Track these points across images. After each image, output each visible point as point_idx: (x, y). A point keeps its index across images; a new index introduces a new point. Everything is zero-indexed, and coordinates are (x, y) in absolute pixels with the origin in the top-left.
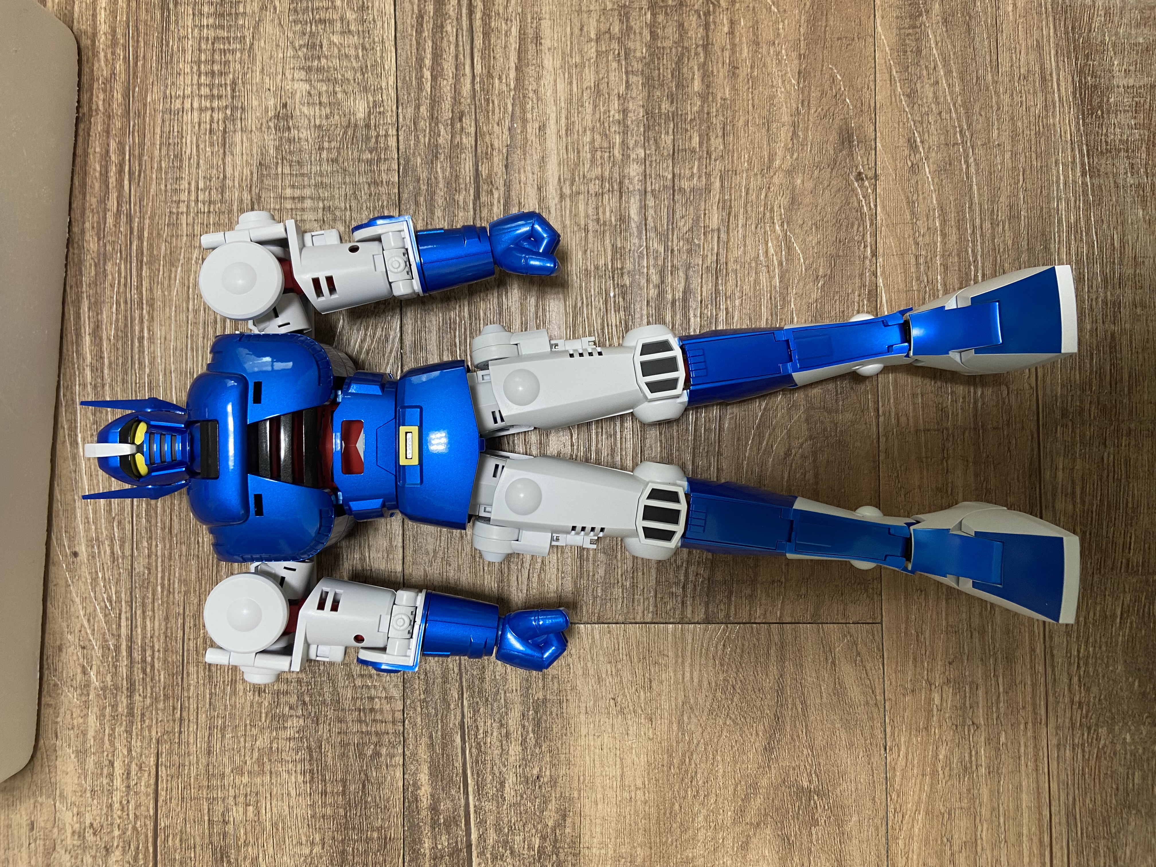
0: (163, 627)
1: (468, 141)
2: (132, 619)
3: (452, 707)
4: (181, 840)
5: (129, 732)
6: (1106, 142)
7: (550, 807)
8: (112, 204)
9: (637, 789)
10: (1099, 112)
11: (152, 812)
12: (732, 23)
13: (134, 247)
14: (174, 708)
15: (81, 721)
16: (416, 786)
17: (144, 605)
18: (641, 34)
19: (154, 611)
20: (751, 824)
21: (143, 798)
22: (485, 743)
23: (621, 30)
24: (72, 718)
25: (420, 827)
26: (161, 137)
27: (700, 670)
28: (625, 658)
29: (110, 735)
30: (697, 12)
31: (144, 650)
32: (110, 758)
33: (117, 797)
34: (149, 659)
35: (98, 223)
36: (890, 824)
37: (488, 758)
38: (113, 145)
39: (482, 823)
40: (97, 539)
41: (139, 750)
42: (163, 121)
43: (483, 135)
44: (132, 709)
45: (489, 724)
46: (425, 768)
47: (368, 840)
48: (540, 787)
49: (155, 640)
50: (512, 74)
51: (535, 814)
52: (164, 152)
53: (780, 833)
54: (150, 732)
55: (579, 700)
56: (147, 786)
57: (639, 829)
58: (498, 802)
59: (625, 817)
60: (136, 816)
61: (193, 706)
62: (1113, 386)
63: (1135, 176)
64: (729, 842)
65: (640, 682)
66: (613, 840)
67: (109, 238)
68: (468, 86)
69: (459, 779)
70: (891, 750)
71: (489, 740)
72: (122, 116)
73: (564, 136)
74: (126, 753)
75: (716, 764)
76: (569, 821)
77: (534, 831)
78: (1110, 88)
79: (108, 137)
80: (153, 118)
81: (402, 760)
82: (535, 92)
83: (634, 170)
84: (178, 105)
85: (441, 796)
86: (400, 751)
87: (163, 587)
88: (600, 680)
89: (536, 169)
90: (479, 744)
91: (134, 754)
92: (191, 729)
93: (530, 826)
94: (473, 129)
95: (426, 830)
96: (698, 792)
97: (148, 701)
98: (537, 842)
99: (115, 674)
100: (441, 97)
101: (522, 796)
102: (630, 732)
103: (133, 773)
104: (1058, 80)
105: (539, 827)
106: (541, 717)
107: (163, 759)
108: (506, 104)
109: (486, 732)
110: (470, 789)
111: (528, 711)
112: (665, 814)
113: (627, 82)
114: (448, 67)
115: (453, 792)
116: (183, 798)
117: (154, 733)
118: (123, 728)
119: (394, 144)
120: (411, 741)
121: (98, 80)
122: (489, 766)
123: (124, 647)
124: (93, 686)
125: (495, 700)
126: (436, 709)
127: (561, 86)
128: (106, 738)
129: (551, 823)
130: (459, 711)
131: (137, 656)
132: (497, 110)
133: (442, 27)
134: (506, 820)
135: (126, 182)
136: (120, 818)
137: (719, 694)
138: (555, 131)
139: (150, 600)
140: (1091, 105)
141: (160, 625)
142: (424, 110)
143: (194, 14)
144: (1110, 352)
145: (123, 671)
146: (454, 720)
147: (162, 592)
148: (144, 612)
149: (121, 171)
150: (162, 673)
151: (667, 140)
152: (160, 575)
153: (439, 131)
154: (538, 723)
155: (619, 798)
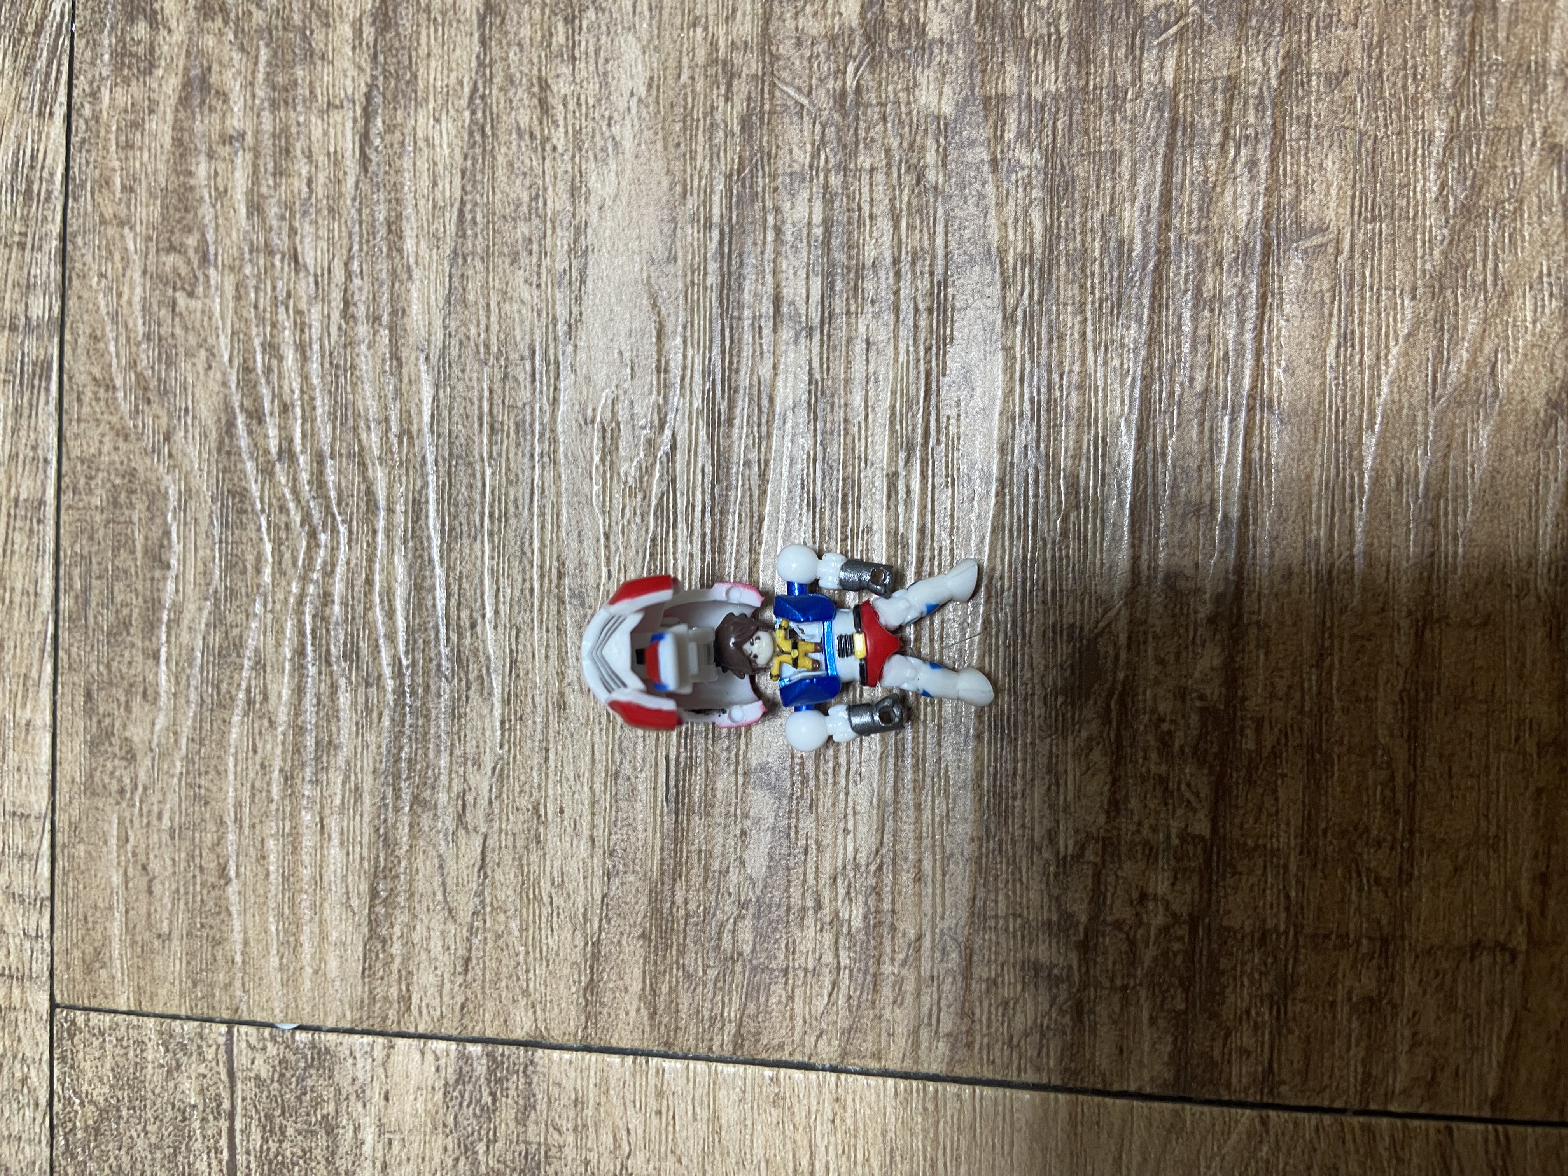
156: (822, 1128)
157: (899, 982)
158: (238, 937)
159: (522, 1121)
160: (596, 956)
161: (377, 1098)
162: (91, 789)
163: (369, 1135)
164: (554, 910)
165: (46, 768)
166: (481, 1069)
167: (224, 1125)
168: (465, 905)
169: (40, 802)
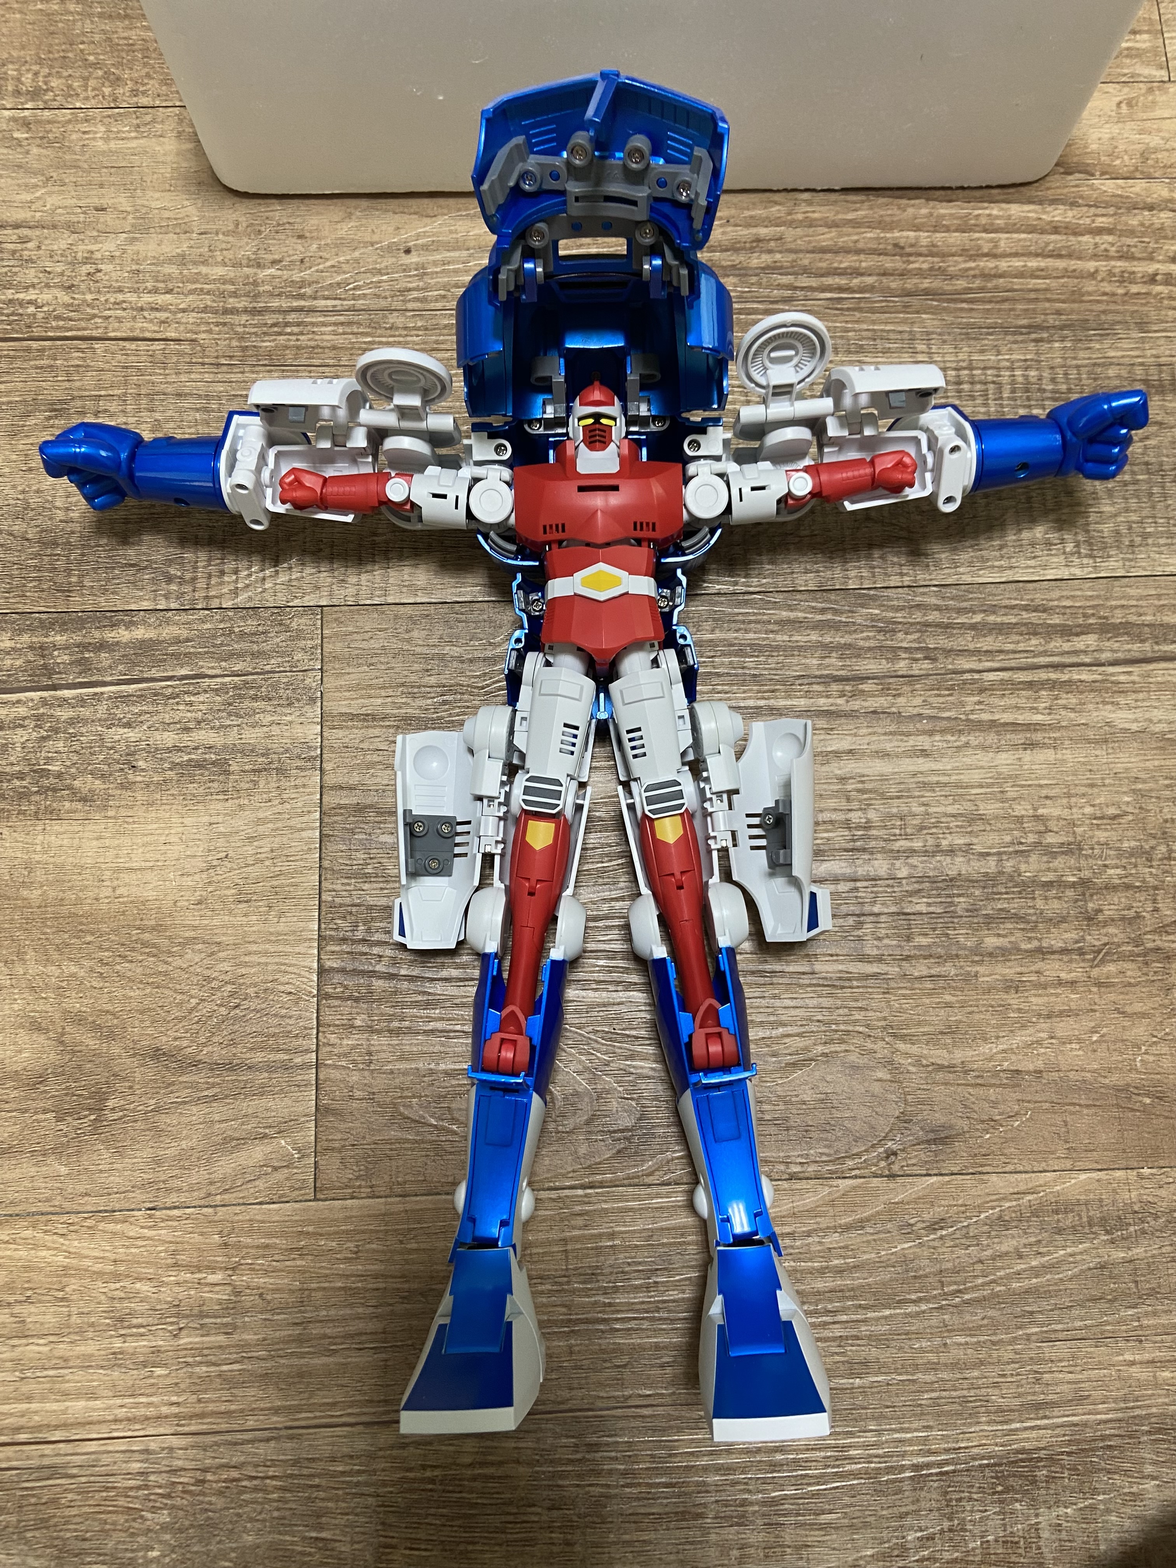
0: (325, 344)
1: (902, 666)
2: (335, 311)
3: (223, 664)
4: (78, 366)
5: (205, 310)
6: (960, 1500)
7: (97, 782)
8: (804, 281)
9: (114, 889)
10: (1000, 1488)
11: (112, 335)
12: (1072, 984)
13: (755, 306)
14: (231, 357)
15: (219, 259)
16: (129, 625)
17: (350, 323)
18: (1049, 870)
19: (344, 333)
20: (63, 1034)
21: (129, 325)
22: (178, 703)
23: (1050, 845)
24: (222, 250)
25: (80, 630)
26: (882, 330)
27: (259, 964)
28: (277, 869)
29: (202, 290)
30: (1083, 939)
31: (298, 324)
32: (176, 290)
33: (131, 297)
34: (288, 330)
35: (781, 267)
36: (54, 1218)
37: (160, 707)
38: (869, 280)
39: (82, 702)
40: (425, 274)
41: (184, 320)
42: (901, 332)
43: (910, 684)
44: (232, 313)
45: (202, 707)
46: (151, 634)
47: (68, 572)
48: (122, 769)
49: (310, 336)
50: (986, 717)
51: (89, 764)
52: (864, 334)
53: (49, 1071)
54: (204, 332)
55: (226, 815)
56: (142, 330)
57: (64, 891)
58: (105, 720)
59: (80, 874)
60: (107, 318)
61: (234, 377)
62: (633, 1518)
63: (918, 1544)
64: (41, 1006)
65: (248, 888)
66: (52, 860)
67: (765, 280)
68: (967, 666)
69: (136, 674)
70: (150, 1216)
71: (181, 707)
72: (903, 289)
73: (916, 780)
74: (181, 306)
75: (141, 986)
76: (79, 805)
77: (68, 763)
78: (1034, 1503)
79: (879, 275)
80: (904, 321)
81: (161, 607)
82: (967, 745)
83: (880, 866)
84: (921, 347)
85: (116, 653)
86: (173, 606)
87: (369, 342)
88: (251, 839)
89: (873, 747)
90: (178, 696)
91: (180, 315)
92: (206, 375)
93: (75, 758)
94: (917, 672)
95: (77, 638)
96: (107, 964)
97: (240, 329)
98: (54, 768)
99: (271, 294)
100: (952, 635)
101: (111, 748)
102: (185, 878)
103: (158, 315)
104: (1039, 1428)
105: (73, 770)
106: (207, 769)
107: (173, 346)
108: (950, 710)
109: (191, 704)
110: (123, 687)
111: (215, 753)
112: (81, 924)
113: (988, 854)
114: (987, 643)
115: (120, 667)
116: (127, 367)
117: (203, 336)
118: (209, 303)
119: (892, 584)
120: (184, 617)
121: (943, 262)
122: (151, 709)
123: (302, 303)
124: (259, 271)
125: (230, 714)
126: (222, 645)
127: (976, 776)
128: (199, 286)
129: (77, 784)
130: (218, 672)
131: (292, 317)
132: (941, 700)
133: (1035, 634)
134: (84, 730)
135: (829, 295)
136: (106, 301)
137: (229, 988)
138: (921, 769)
139: (356, 330)
140: (1009, 1476)
141: (327, 341)
142: (934, 617)
143: (1026, 360)
144: (676, 1513)
145: (275, 303)
146: (208, 666)
147: (365, 343)
148: (342, 324)
149: (841, 289)
150: (272, 344)
151: (920, 905)
152: (384, 339)
153: (911, 634)
154: (200, 765)
155: (103, 866)
156: (302, 864)
157: (349, 884)
158: (351, 670)
159: (297, 768)
160: (351, 789)
161: (301, 720)
162: (396, 617)
163: (289, 718)
164: (364, 774)
165: (402, 601)
166: (313, 754)
167: (288, 669)
168: (364, 746)
169: (390, 600)
